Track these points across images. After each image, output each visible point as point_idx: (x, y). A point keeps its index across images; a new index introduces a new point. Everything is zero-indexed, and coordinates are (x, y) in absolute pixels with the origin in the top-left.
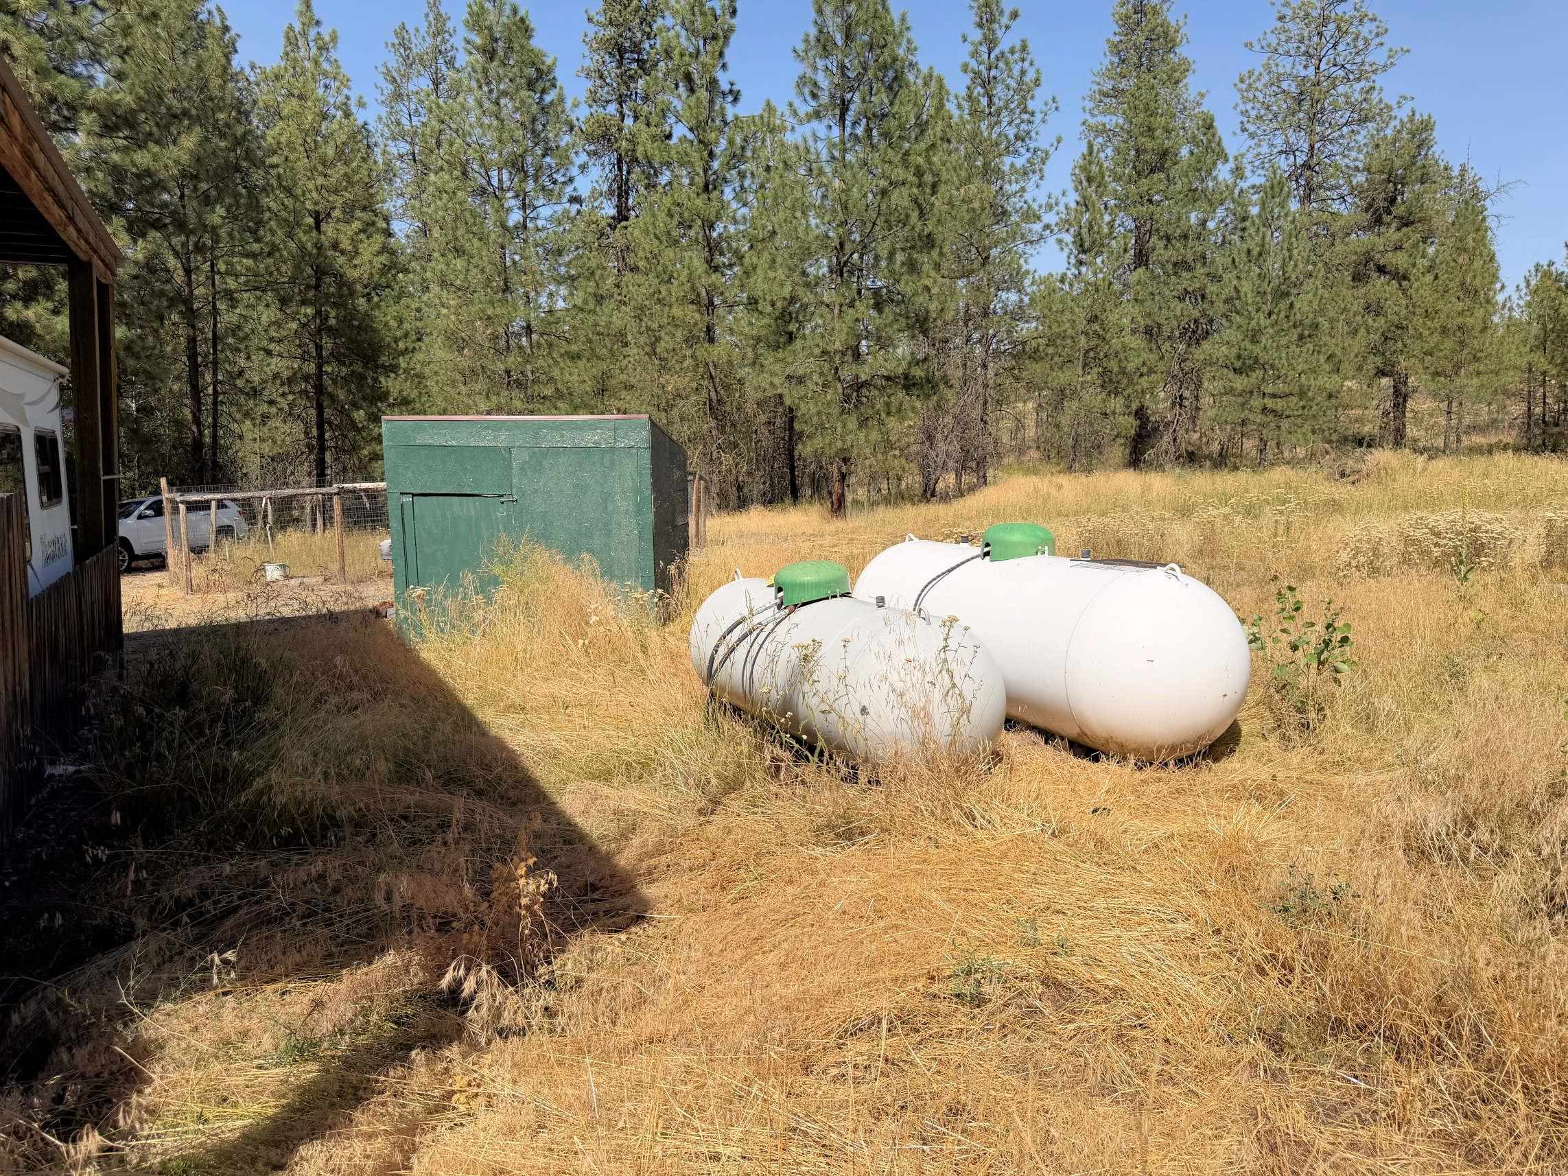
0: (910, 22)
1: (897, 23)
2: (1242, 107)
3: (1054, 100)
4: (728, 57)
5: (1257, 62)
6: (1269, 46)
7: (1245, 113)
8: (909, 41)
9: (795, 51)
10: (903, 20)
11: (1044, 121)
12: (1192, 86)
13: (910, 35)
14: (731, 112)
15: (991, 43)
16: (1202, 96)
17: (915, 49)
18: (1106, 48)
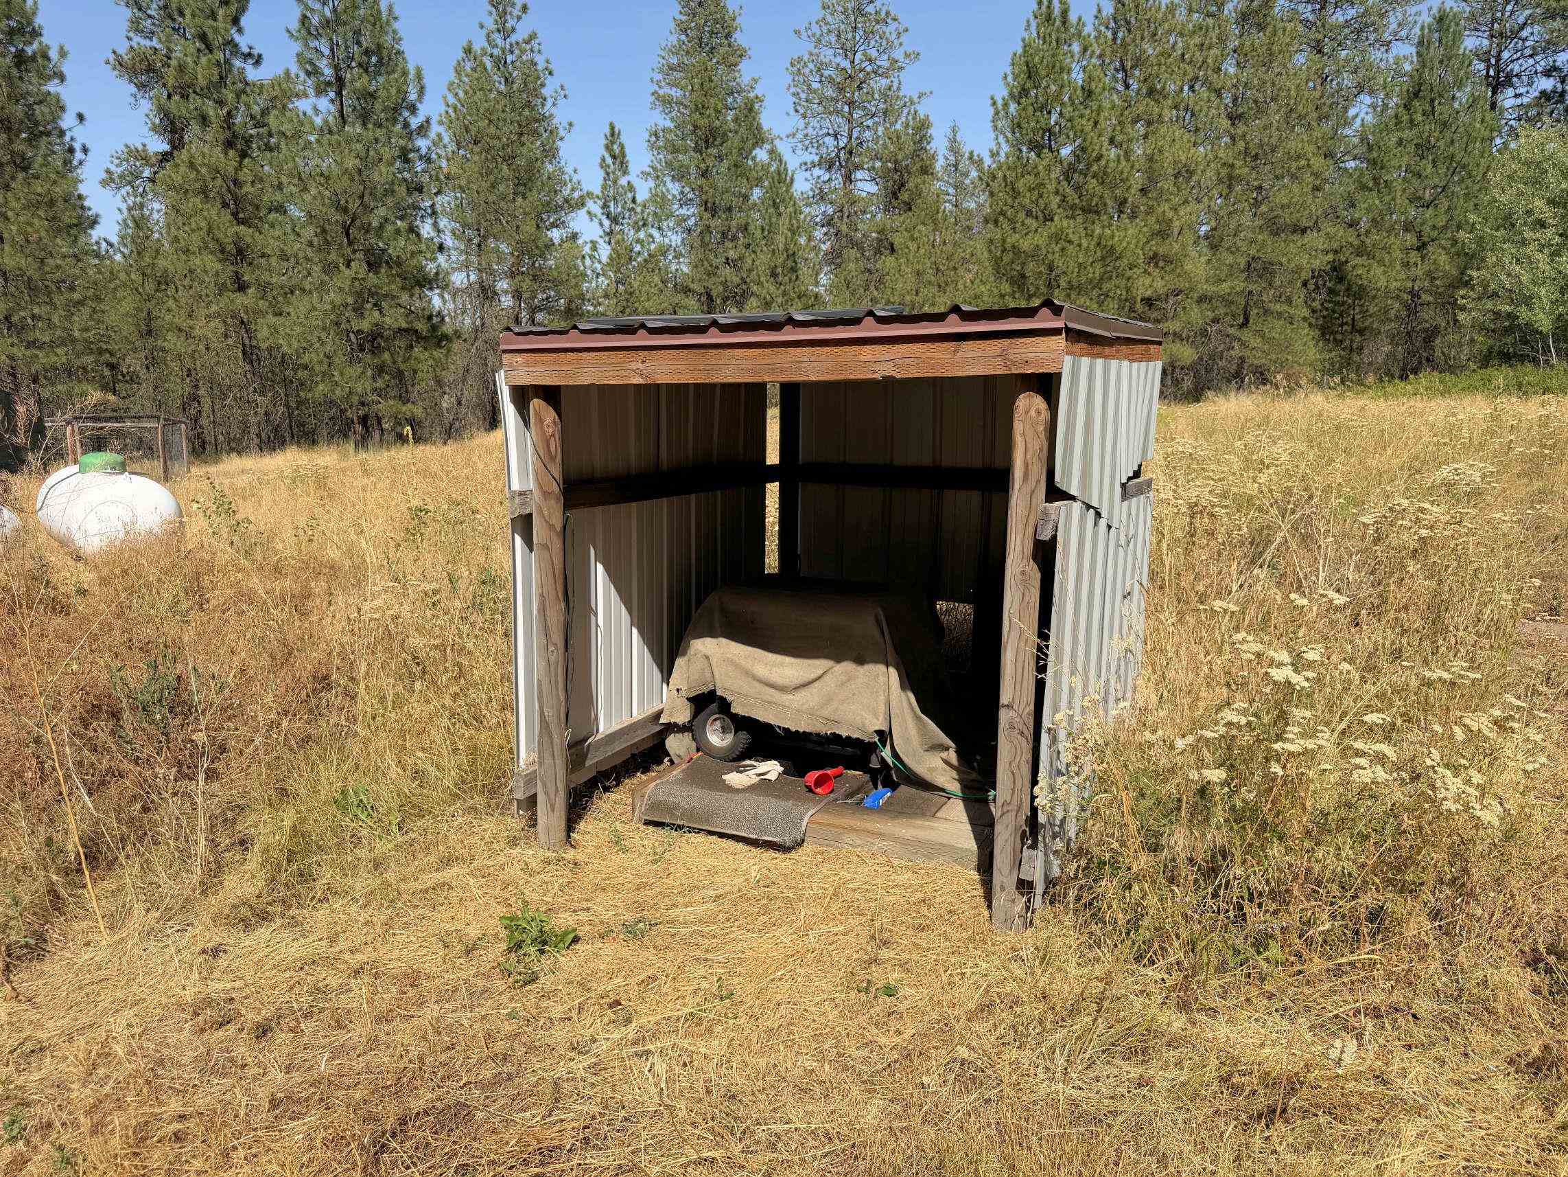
0: (397, 11)
1: (384, 13)
2: (793, 90)
3: (562, 87)
4: (244, 21)
5: (804, 48)
6: (814, 35)
7: (796, 95)
8: (394, 32)
9: (288, 31)
10: (390, 9)
11: (554, 105)
12: (746, 72)
13: (396, 25)
14: (252, 74)
15: (506, 33)
16: (755, 81)
17: (400, 39)
18: (672, 25)
